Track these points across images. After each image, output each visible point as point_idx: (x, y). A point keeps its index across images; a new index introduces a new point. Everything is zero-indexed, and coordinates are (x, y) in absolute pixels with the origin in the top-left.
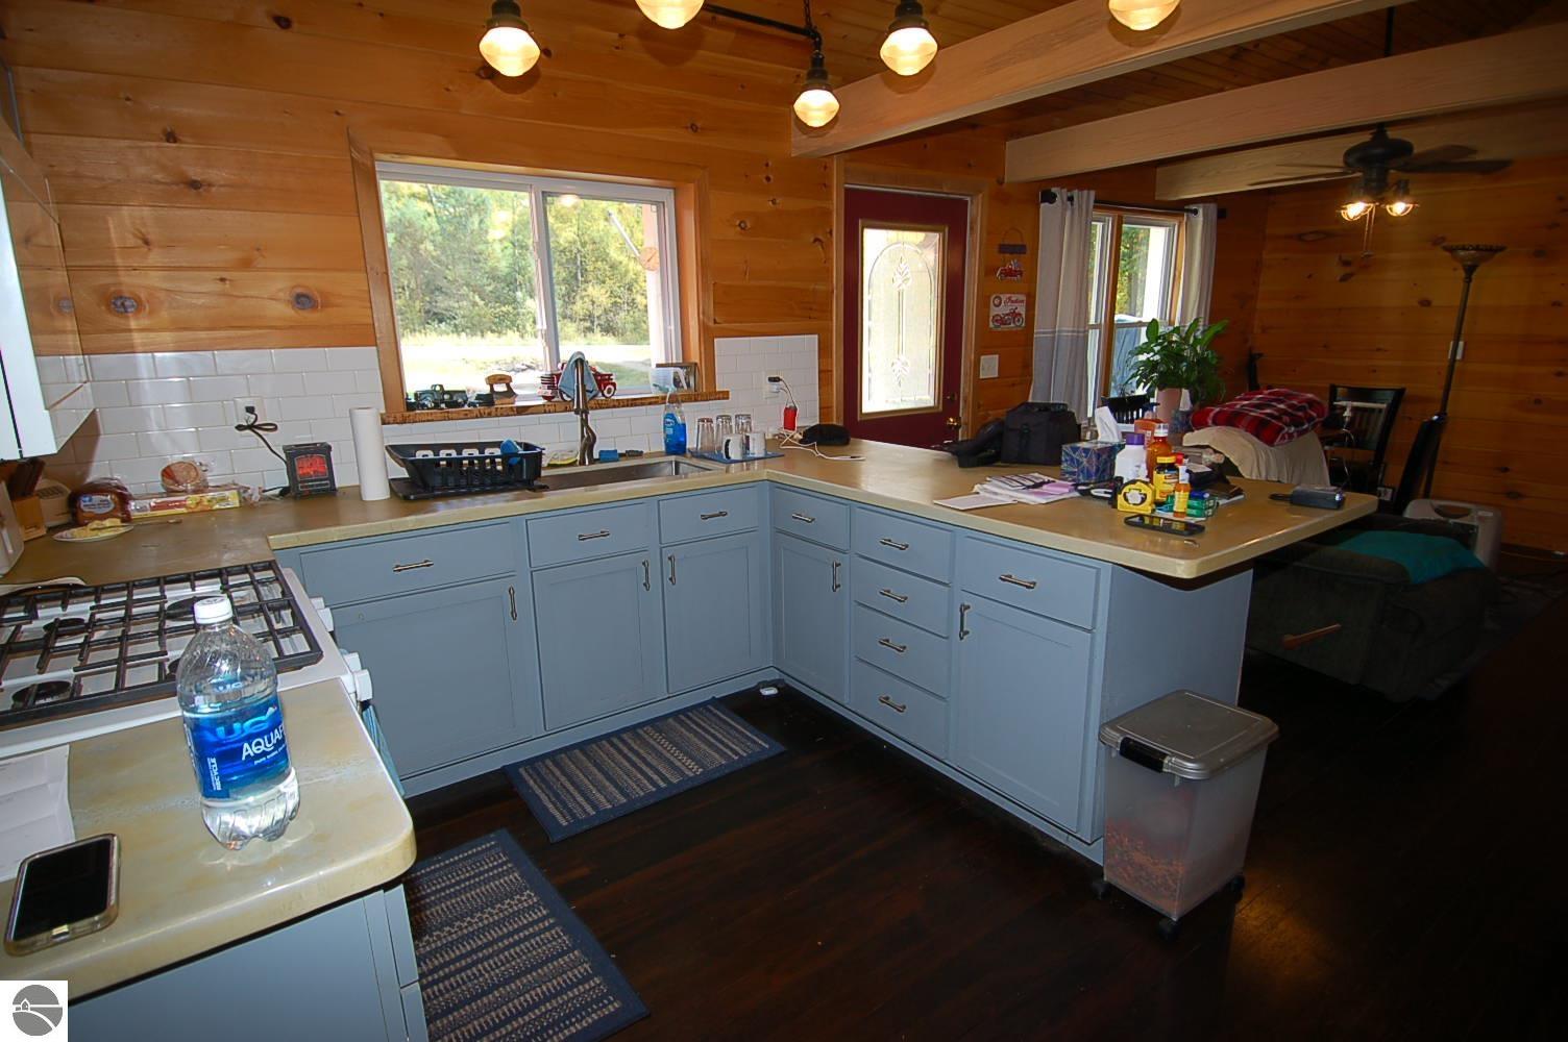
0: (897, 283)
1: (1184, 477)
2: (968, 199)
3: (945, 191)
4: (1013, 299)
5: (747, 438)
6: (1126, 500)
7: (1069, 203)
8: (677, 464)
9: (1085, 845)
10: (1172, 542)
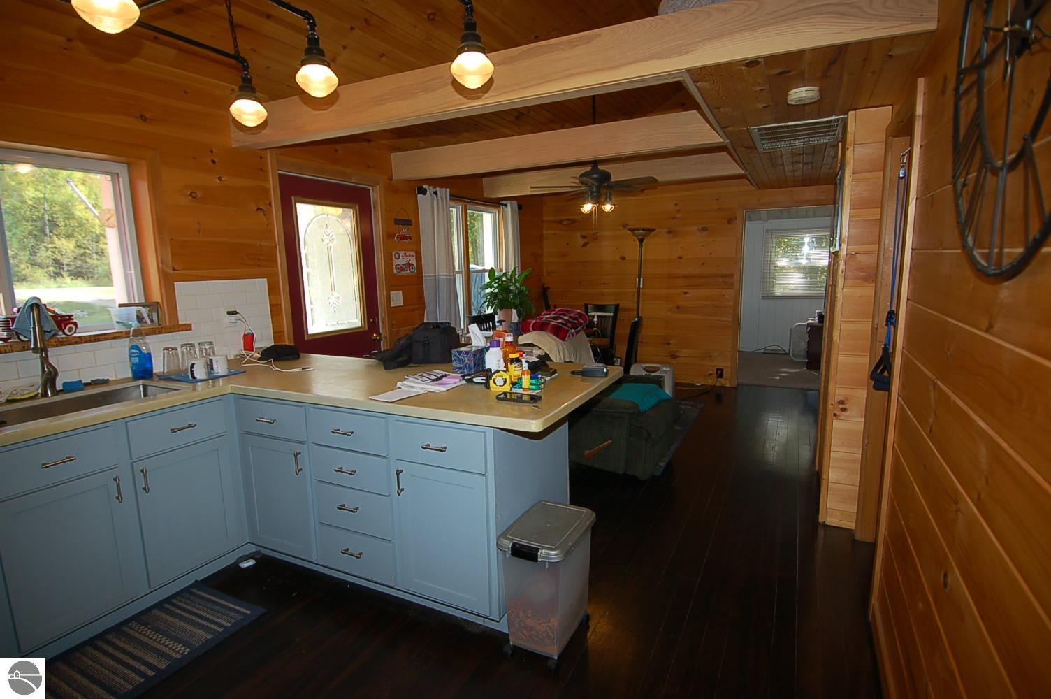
0: (326, 241)
1: (525, 365)
2: (370, 188)
3: (354, 181)
4: (408, 254)
5: (211, 360)
6: (495, 384)
7: (435, 195)
8: (145, 387)
9: (495, 623)
10: (524, 408)
